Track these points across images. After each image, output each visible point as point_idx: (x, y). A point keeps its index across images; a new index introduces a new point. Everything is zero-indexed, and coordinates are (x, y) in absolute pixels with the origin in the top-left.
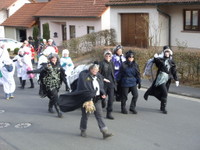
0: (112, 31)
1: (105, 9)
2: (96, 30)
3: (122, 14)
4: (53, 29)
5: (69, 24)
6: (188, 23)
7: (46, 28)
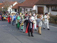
0: (36, 10)
1: (34, 5)
2: (32, 10)
3: (38, 7)
4: (22, 9)
5: (26, 8)
6: (53, 9)
7: (21, 9)
